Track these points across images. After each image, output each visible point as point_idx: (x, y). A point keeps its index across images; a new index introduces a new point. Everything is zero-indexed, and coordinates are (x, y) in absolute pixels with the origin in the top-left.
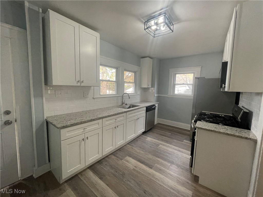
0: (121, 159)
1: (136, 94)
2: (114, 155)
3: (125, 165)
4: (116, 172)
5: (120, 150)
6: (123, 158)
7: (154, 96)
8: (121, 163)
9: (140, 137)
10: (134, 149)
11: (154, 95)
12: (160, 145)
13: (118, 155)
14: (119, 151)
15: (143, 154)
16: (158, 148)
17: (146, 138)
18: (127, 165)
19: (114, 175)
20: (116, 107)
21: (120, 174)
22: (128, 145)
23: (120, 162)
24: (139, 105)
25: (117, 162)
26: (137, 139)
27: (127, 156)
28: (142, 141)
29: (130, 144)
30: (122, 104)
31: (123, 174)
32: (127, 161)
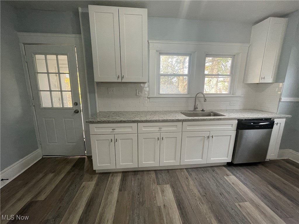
0: (158, 184)
1: (233, 95)
2: (156, 174)
3: (155, 194)
4: (139, 194)
5: (168, 172)
6: (161, 184)
7: (280, 101)
8: (154, 188)
9: (215, 169)
10: (188, 181)
11: (280, 99)
12: (247, 204)
13: (159, 176)
14: (166, 171)
15: (196, 197)
16: (236, 204)
17: (227, 175)
18: (156, 196)
19: (133, 196)
20: (179, 112)
21: (139, 200)
22: (185, 170)
23: (154, 186)
24: (223, 114)
25: (150, 184)
26: (209, 169)
27: (169, 184)
28: (213, 176)
29: (190, 170)
30: (194, 110)
31: (142, 203)
32: (163, 191)
